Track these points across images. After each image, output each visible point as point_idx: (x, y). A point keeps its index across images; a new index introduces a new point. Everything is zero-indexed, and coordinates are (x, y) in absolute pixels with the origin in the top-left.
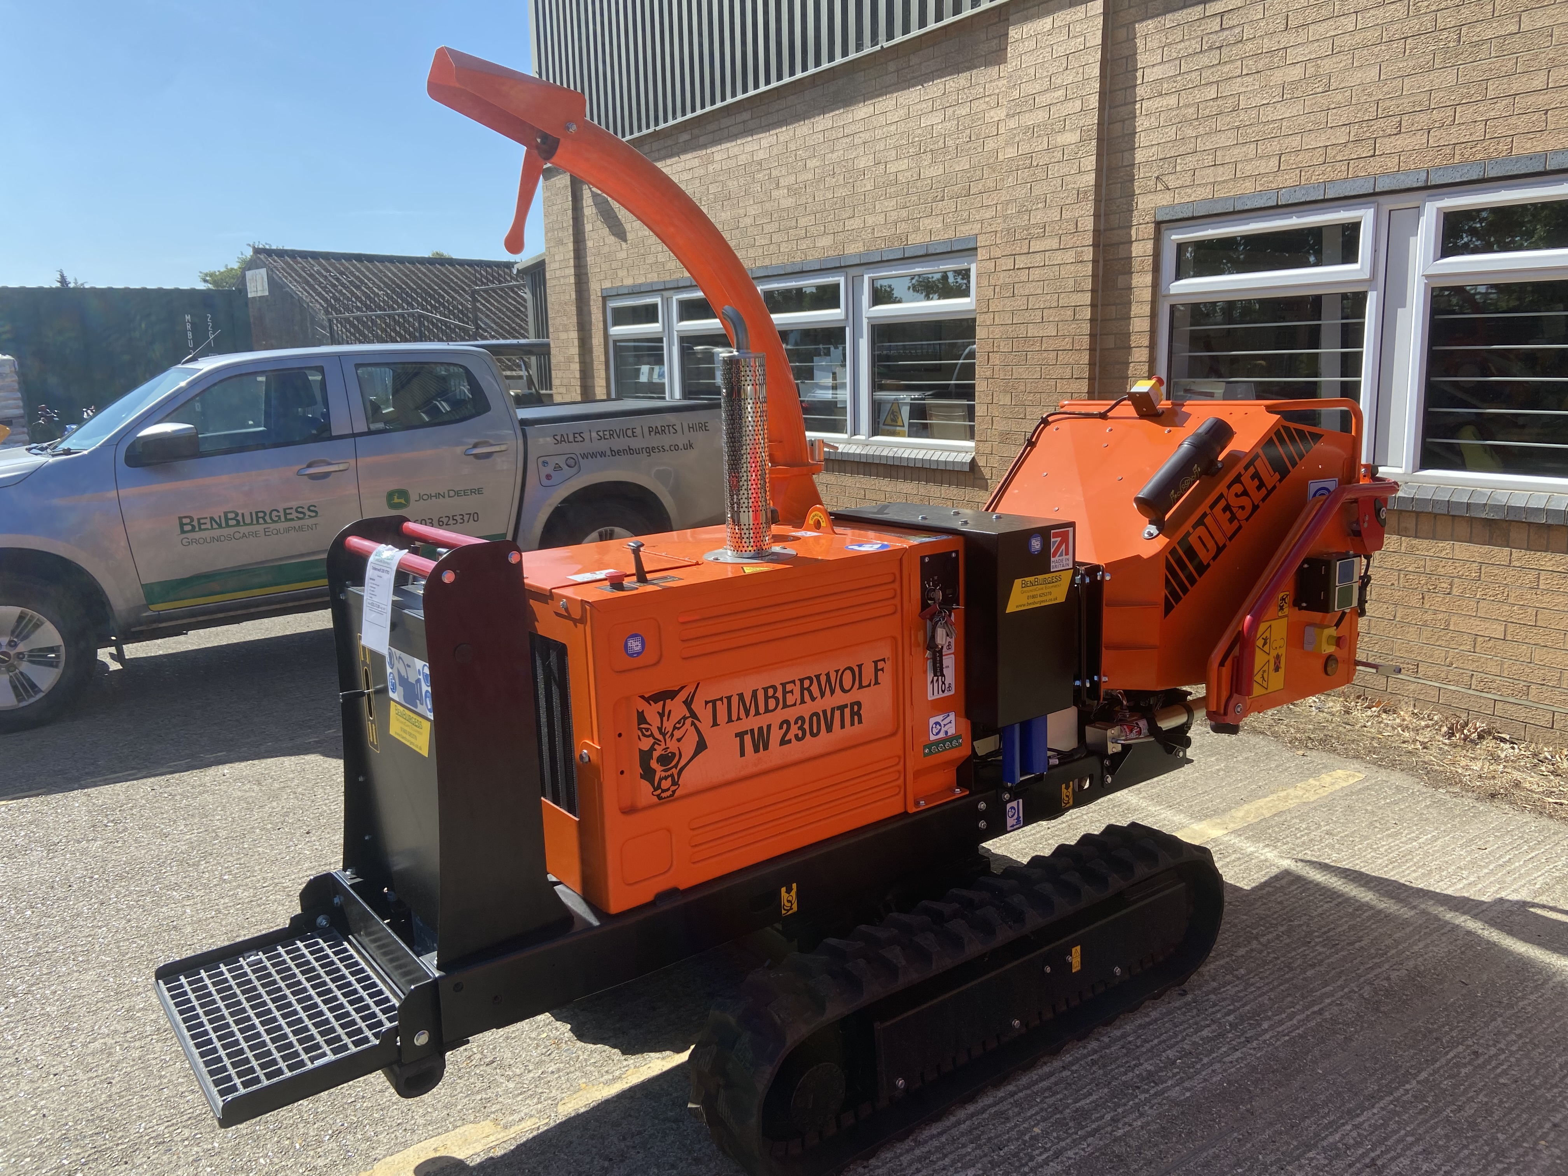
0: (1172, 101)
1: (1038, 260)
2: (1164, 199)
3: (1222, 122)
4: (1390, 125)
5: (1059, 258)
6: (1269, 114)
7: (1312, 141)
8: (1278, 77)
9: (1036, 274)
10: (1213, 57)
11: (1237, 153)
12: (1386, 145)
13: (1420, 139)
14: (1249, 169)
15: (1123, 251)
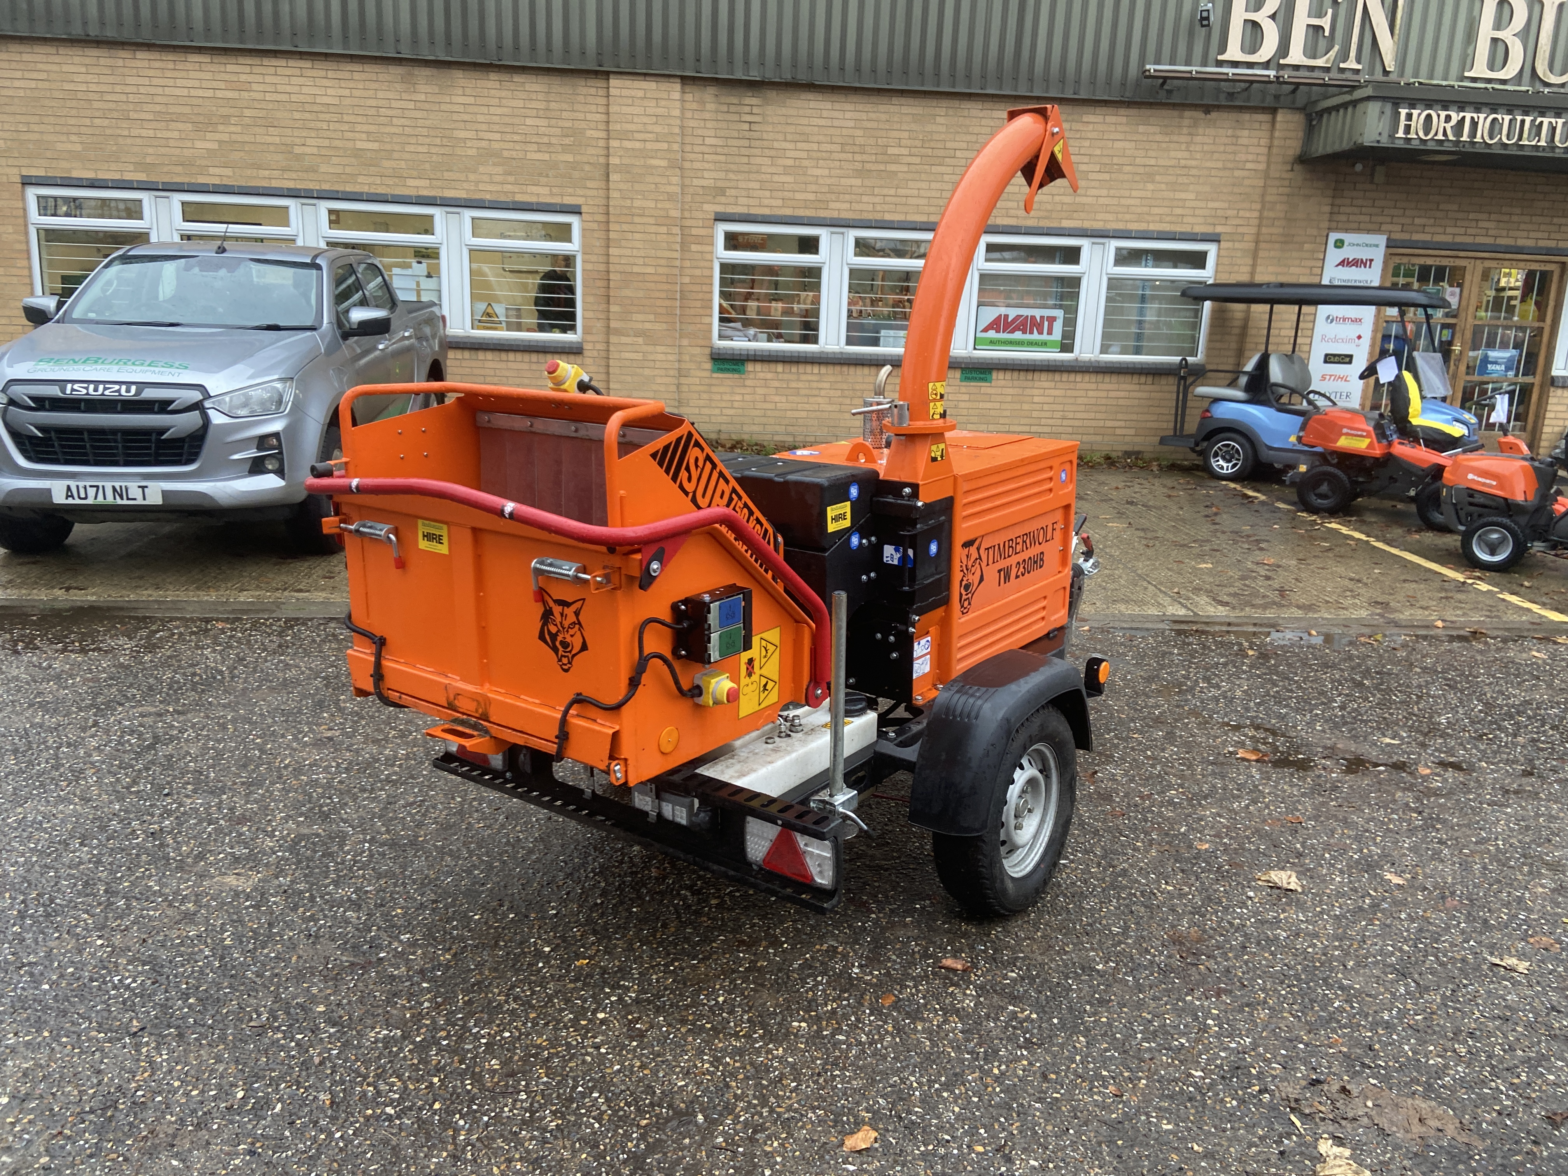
0: (722, 158)
1: (639, 228)
2: (720, 209)
3: (753, 176)
4: (833, 197)
5: (653, 229)
6: (776, 178)
7: (798, 196)
8: (780, 162)
9: (637, 236)
10: (746, 143)
11: (760, 193)
12: (832, 205)
13: (847, 206)
14: (766, 202)
15: (694, 231)
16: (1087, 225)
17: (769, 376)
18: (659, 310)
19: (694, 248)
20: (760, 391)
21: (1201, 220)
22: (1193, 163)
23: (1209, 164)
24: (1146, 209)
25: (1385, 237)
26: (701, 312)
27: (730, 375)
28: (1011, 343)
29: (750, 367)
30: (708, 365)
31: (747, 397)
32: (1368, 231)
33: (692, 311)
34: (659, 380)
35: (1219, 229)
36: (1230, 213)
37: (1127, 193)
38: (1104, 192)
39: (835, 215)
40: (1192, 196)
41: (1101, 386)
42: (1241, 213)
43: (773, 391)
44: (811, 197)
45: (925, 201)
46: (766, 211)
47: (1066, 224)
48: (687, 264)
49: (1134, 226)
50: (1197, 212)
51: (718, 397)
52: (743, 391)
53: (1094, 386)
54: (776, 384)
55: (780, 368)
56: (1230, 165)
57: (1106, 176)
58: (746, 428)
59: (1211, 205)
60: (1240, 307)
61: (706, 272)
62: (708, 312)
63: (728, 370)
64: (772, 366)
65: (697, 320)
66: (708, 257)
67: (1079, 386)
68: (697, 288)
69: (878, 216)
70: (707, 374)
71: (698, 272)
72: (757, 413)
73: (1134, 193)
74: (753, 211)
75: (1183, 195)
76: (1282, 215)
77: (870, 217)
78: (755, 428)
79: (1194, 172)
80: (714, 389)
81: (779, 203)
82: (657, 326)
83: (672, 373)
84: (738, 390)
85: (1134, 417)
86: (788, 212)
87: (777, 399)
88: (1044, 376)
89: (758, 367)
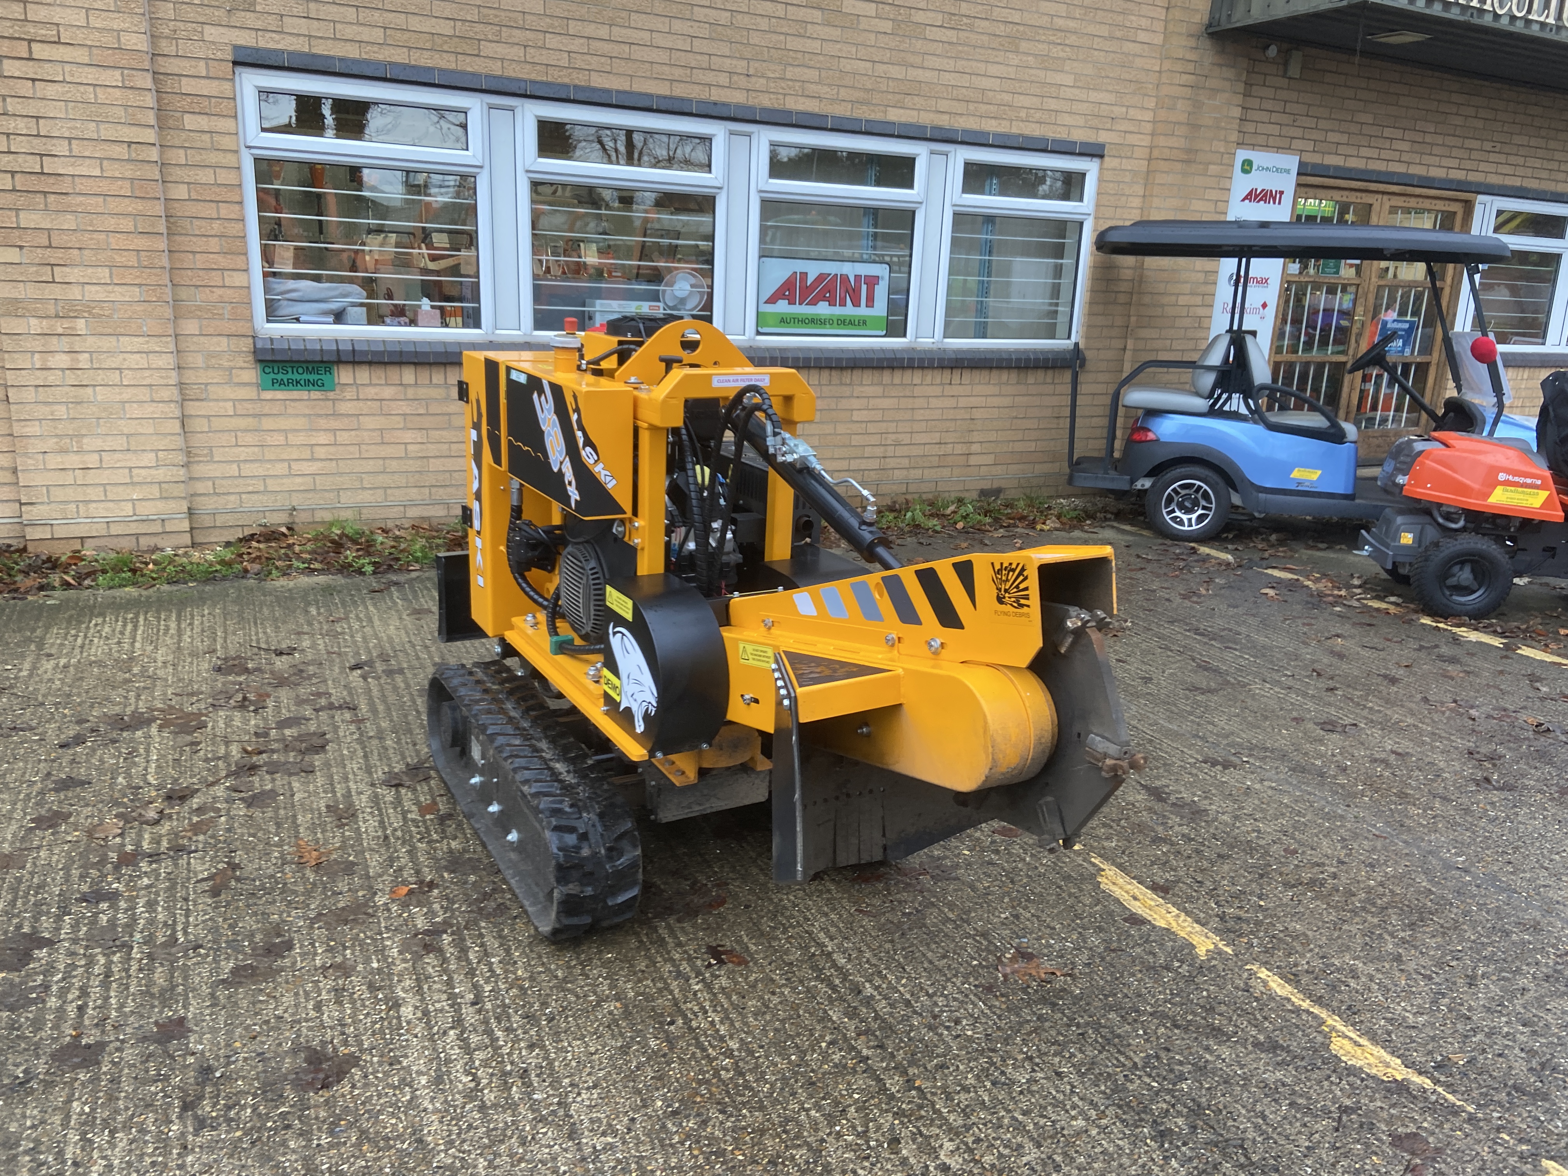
2: (246, 39)
4: (490, 32)
12: (488, 49)
13: (517, 53)
14: (350, 32)
15: (187, 86)
16: (927, 119)
17: (388, 392)
18: (119, 259)
19: (189, 121)
20: (369, 422)
21: (1081, 121)
22: (1072, 24)
23: (1091, 29)
24: (1007, 98)
25: (1297, 159)
26: (223, 261)
27: (304, 394)
28: (814, 321)
29: (344, 375)
30: (251, 374)
31: (343, 437)
32: (1279, 149)
33: (200, 261)
34: (135, 411)
35: (1103, 137)
36: (1119, 111)
37: (981, 67)
38: (949, 64)
39: (496, 69)
40: (1069, 80)
41: (948, 390)
42: (1132, 113)
43: (398, 422)
44: (446, 28)
45: (664, 57)
46: (352, 52)
47: (895, 115)
48: (180, 156)
49: (991, 126)
50: (1077, 107)
51: (280, 439)
52: (334, 424)
53: (938, 390)
54: (405, 408)
55: (408, 375)
56: (1119, 34)
57: (951, 35)
58: (347, 499)
59: (1094, 96)
60: (1129, 260)
61: (224, 177)
62: (239, 262)
63: (296, 384)
64: (393, 373)
65: (216, 278)
66: (227, 142)
67: (918, 391)
68: (209, 211)
69: (580, 79)
70: (251, 393)
71: (206, 176)
72: (370, 466)
73: (993, 70)
74: (320, 49)
75: (1059, 78)
76: (1183, 118)
77: (564, 78)
78: (366, 497)
79: (1072, 39)
80: (267, 423)
81: (378, 35)
82: (118, 294)
83: (166, 394)
84: (323, 423)
85: (993, 436)
86: (399, 56)
87: (408, 436)
88: (868, 377)
89: (363, 375)
